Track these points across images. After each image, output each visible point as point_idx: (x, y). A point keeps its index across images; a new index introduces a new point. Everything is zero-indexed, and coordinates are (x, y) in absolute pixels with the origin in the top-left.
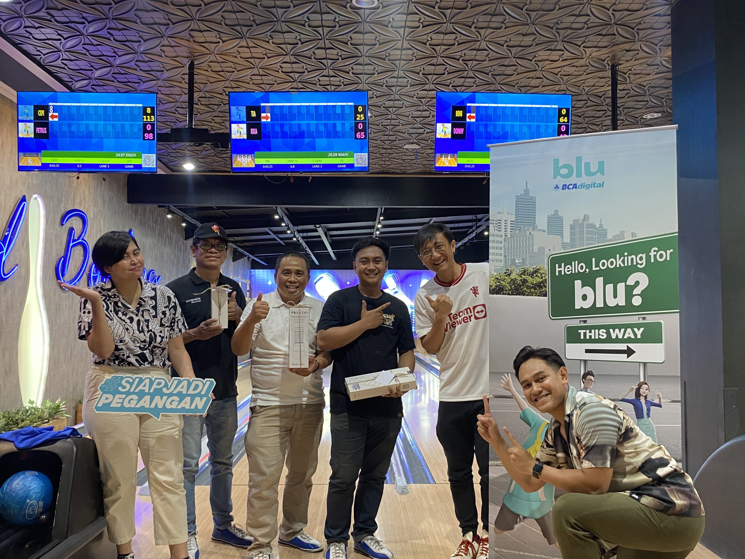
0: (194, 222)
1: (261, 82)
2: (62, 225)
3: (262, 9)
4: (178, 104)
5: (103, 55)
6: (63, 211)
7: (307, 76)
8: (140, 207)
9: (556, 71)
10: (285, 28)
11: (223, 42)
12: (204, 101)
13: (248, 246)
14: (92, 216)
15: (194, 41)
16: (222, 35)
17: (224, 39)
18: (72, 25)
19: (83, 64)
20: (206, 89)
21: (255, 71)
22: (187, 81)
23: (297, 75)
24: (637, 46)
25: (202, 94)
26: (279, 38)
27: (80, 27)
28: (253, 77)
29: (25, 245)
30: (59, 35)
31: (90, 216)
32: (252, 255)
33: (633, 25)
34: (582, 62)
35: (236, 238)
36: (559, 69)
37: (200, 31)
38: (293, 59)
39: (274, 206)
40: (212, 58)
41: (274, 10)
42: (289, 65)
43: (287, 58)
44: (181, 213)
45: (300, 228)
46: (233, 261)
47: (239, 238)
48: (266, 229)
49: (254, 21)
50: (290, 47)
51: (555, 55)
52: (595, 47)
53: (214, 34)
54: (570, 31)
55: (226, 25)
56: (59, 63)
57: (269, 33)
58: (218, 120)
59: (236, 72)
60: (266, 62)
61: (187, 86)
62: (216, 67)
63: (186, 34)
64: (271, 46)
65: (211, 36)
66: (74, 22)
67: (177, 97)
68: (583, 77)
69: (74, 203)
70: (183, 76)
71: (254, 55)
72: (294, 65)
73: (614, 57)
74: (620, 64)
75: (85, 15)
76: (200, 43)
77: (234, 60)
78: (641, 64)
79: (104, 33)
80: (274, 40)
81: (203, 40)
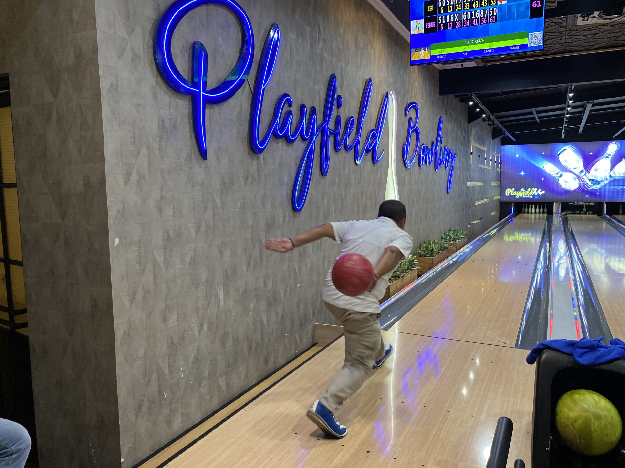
0: (483, 107)
2: (406, 116)
6: (406, 104)
8: (445, 98)
13: (507, 126)
29: (387, 133)
31: (420, 107)
32: (509, 133)
35: (502, 119)
44: (477, 99)
46: (493, 139)
48: (533, 110)
69: (412, 97)
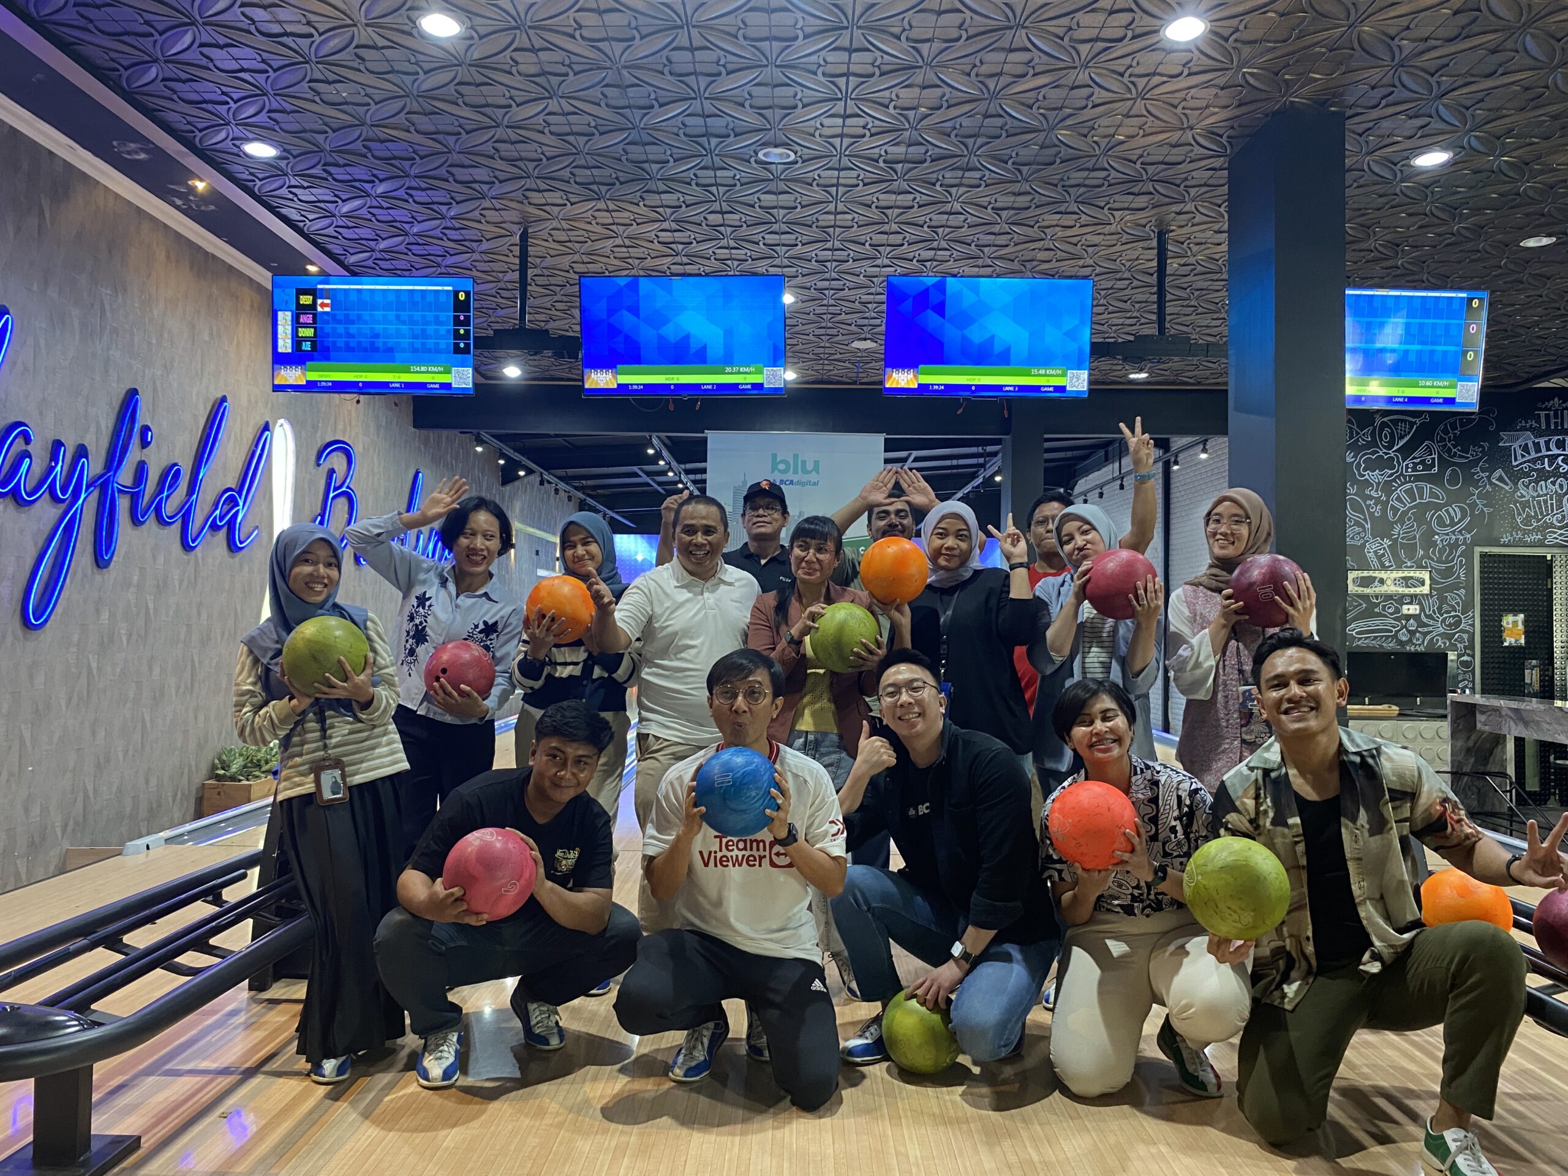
0: (517, 456)
1: (627, 255)
2: (319, 465)
3: (629, 164)
4: (501, 285)
5: (395, 221)
6: (319, 443)
7: (695, 248)
8: (432, 434)
9: (1074, 240)
10: (663, 188)
11: (572, 204)
12: (541, 281)
13: (603, 496)
14: (361, 450)
15: (530, 203)
16: (570, 195)
17: (573, 200)
18: (357, 184)
19: (363, 233)
20: (544, 264)
21: (619, 241)
22: (518, 254)
23: (680, 247)
24: (1190, 207)
25: (536, 272)
26: (653, 199)
27: (367, 186)
28: (615, 249)
29: (267, 496)
30: (336, 196)
31: (357, 450)
32: (609, 509)
33: (1178, 182)
34: (1112, 228)
35: (584, 482)
36: (1078, 238)
37: (539, 191)
38: (674, 226)
39: (647, 434)
40: (555, 224)
41: (646, 166)
42: (669, 234)
43: (666, 225)
44: (496, 443)
45: (689, 466)
47: (590, 483)
48: (635, 469)
49: (617, 178)
50: (669, 211)
51: (1068, 220)
52: (1128, 209)
53: (559, 194)
54: (1082, 190)
55: (576, 182)
56: (330, 231)
57: (638, 194)
58: (559, 306)
59: (590, 243)
60: (634, 229)
61: (517, 261)
62: (561, 236)
63: (518, 195)
64: (642, 210)
65: (555, 197)
66: (359, 181)
67: (501, 275)
68: (1118, 248)
69: (335, 431)
70: (511, 248)
71: (617, 221)
72: (676, 234)
73: (1160, 222)
74: (1172, 231)
75: (375, 172)
76: (538, 206)
77: (588, 227)
78: (1203, 231)
79: (401, 193)
80: (647, 203)
81: (543, 201)
